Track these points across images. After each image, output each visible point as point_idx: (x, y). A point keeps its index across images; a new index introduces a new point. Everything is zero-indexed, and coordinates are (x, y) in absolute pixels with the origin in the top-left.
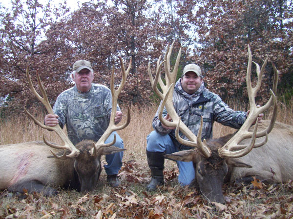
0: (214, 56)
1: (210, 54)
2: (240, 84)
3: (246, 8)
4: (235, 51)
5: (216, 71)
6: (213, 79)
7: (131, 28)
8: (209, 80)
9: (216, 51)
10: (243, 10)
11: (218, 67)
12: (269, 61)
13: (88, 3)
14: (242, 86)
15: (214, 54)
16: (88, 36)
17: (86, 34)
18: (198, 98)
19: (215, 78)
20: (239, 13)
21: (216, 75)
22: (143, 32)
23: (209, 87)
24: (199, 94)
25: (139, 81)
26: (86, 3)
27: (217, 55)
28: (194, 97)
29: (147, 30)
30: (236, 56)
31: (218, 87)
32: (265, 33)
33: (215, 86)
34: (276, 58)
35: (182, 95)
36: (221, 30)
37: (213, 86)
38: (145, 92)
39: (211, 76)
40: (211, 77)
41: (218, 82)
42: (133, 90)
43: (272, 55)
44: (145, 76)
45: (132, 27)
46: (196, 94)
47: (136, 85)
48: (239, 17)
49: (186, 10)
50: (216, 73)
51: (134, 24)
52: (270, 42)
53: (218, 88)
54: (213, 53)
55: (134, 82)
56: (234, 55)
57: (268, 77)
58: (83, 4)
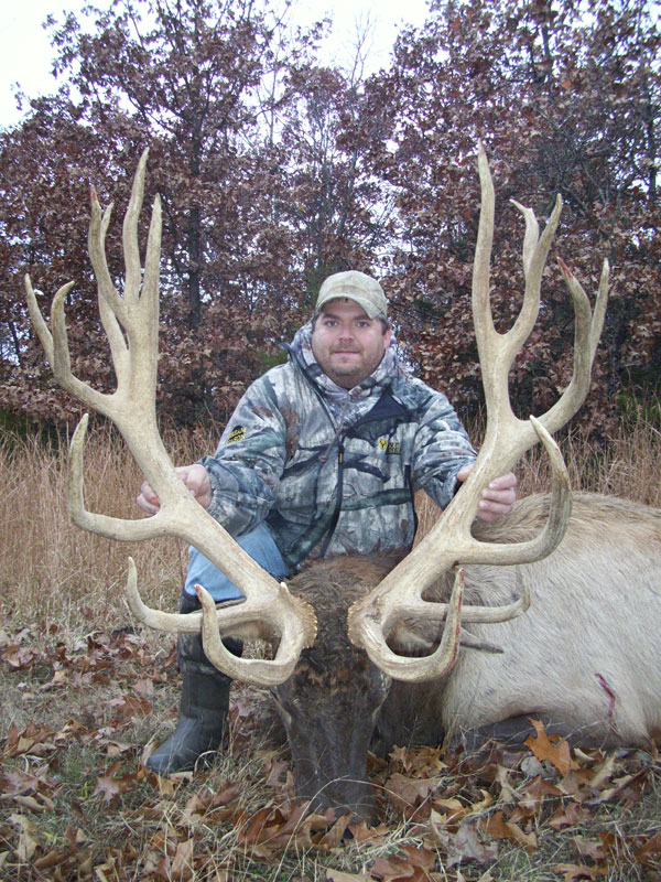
0: (445, 278)
1: (433, 270)
2: (524, 366)
3: (543, 125)
4: (508, 260)
5: (452, 326)
6: (442, 350)
7: (184, 184)
8: (427, 354)
9: (451, 260)
10: (534, 133)
11: (456, 311)
12: (613, 294)
13: (52, 100)
14: (530, 373)
15: (445, 270)
16: (48, 204)
17: (42, 198)
18: (373, 401)
19: (447, 346)
20: (521, 139)
21: (452, 338)
22: (224, 198)
23: (427, 376)
24: (377, 389)
25: (207, 352)
26: (45, 99)
27: (453, 273)
28: (356, 398)
29: (235, 192)
30: (513, 279)
31: (455, 376)
32: (600, 208)
33: (447, 371)
34: (635, 286)
35: (315, 384)
36: (468, 196)
37: (441, 372)
38: (225, 389)
39: (435, 341)
40: (435, 344)
41: (458, 360)
42: (187, 380)
43: (622, 277)
44: (227, 337)
45: (187, 181)
46: (364, 388)
47: (198, 367)
48: (522, 153)
49: (364, 134)
50: (451, 331)
51: (196, 173)
52: (617, 235)
53: (456, 380)
54: (440, 268)
55: (192, 355)
56: (506, 274)
57: (612, 348)
58: (33, 104)
